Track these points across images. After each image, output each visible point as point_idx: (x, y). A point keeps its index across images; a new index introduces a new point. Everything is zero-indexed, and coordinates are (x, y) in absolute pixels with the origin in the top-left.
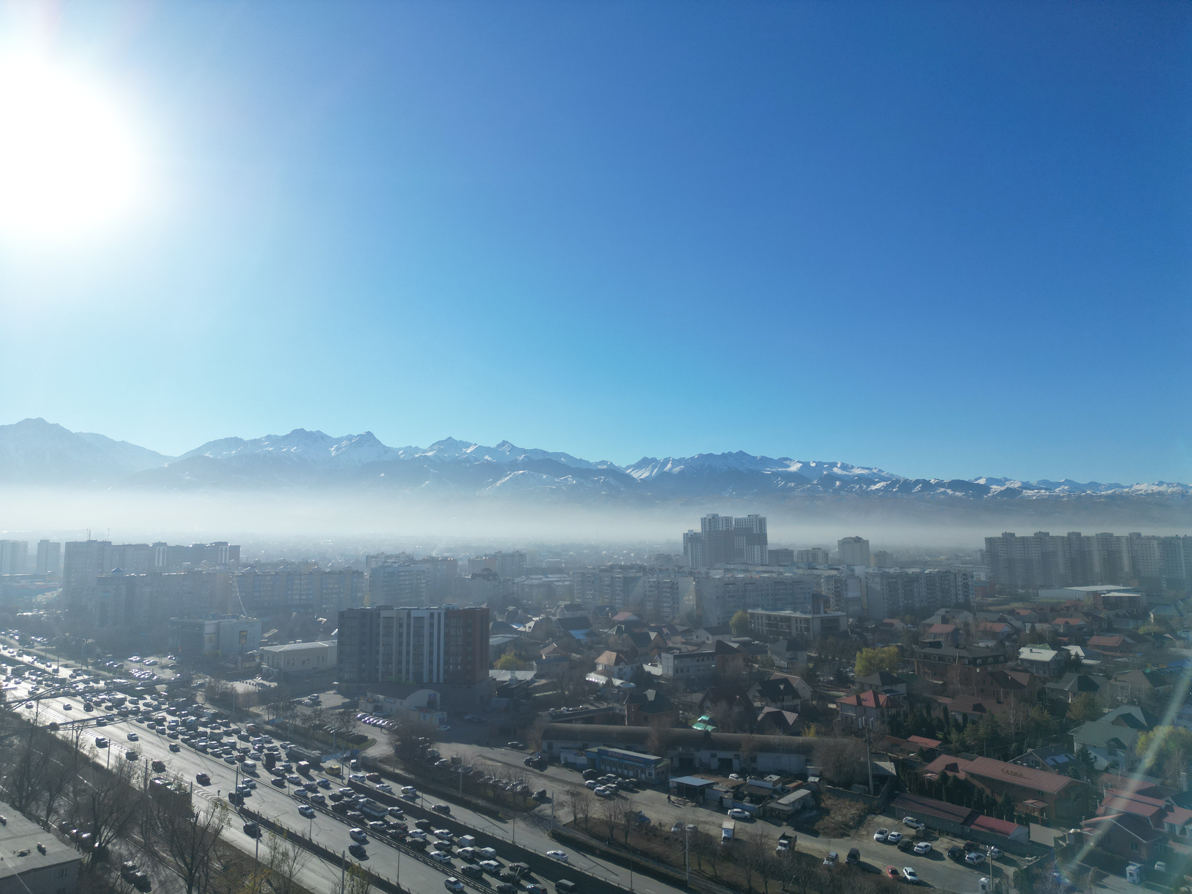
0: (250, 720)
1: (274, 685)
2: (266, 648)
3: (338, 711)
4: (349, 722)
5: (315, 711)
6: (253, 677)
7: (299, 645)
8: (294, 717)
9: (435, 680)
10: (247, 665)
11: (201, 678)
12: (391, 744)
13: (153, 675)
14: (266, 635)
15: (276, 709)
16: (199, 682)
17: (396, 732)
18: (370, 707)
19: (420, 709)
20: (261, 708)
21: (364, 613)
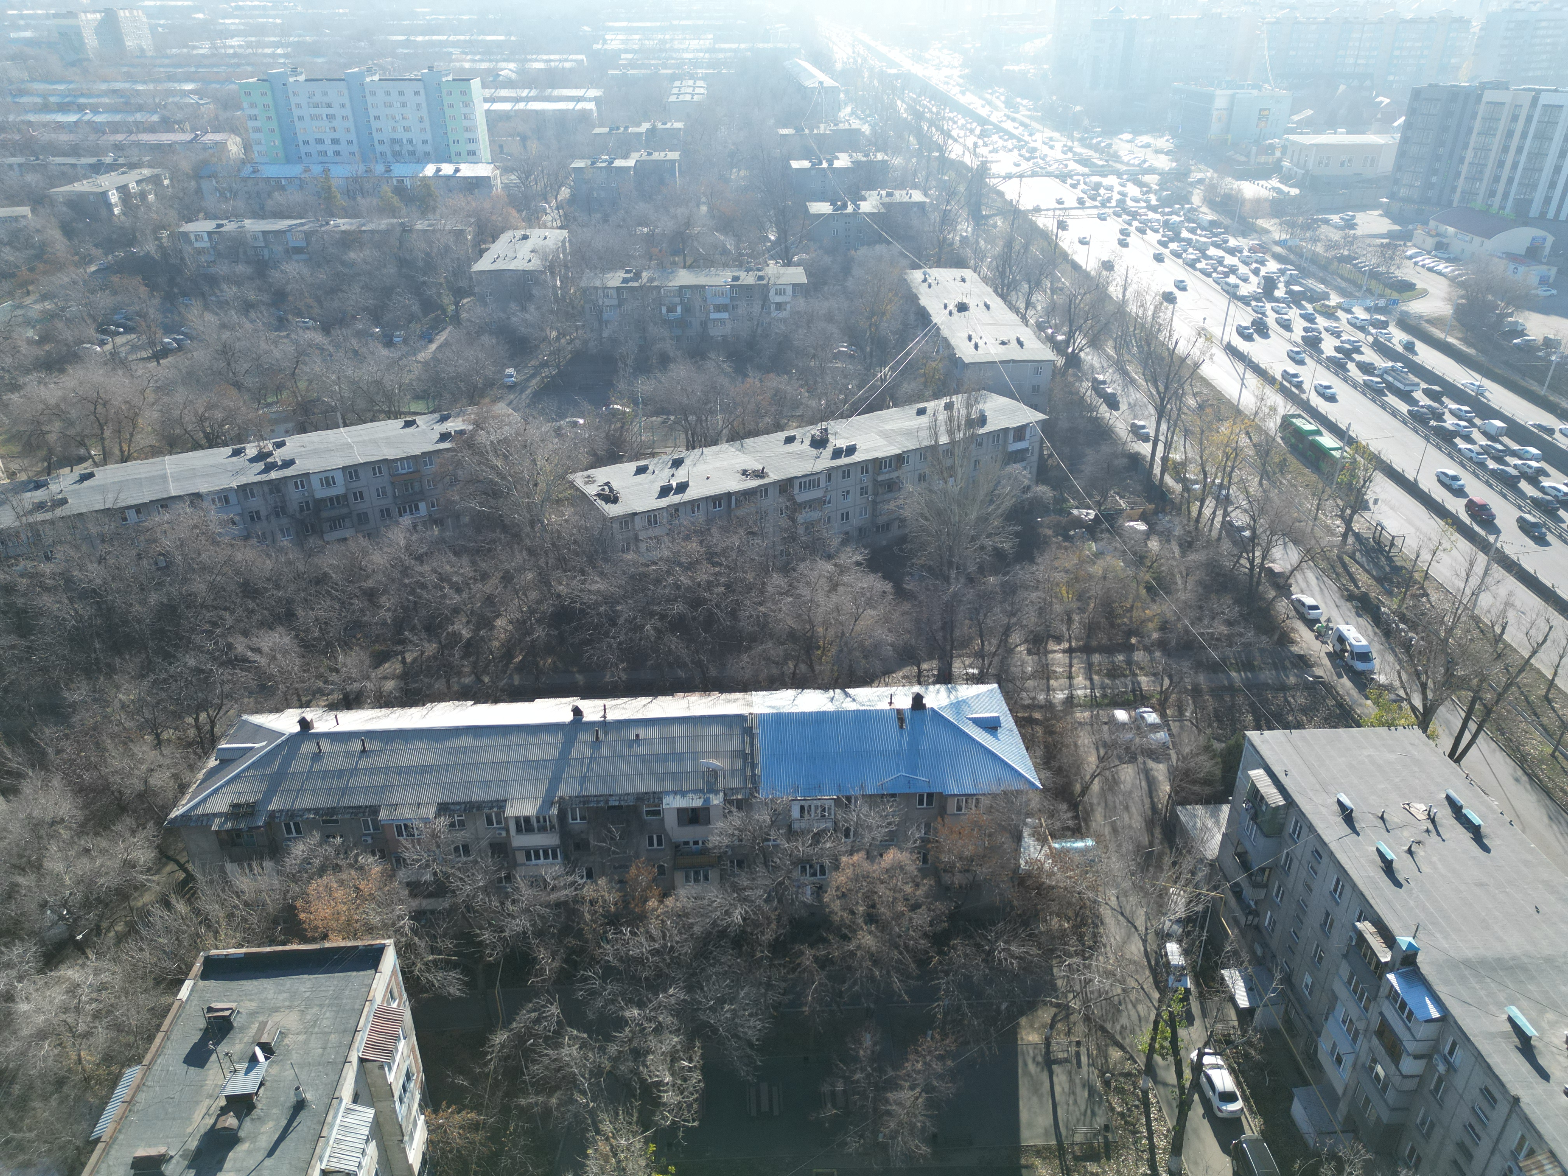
0: (1255, 235)
1: (1294, 191)
2: (1292, 137)
3: (1379, 241)
4: (1392, 259)
5: (1345, 238)
6: (1267, 177)
7: (1340, 138)
8: (1315, 240)
9: (1551, 215)
10: (1263, 159)
11: (1200, 171)
12: (1450, 300)
13: (1145, 161)
14: (1296, 118)
15: (1292, 225)
16: (1200, 175)
17: (1462, 285)
18: (1430, 242)
19: (1512, 257)
20: (1273, 221)
21: (1455, 94)
